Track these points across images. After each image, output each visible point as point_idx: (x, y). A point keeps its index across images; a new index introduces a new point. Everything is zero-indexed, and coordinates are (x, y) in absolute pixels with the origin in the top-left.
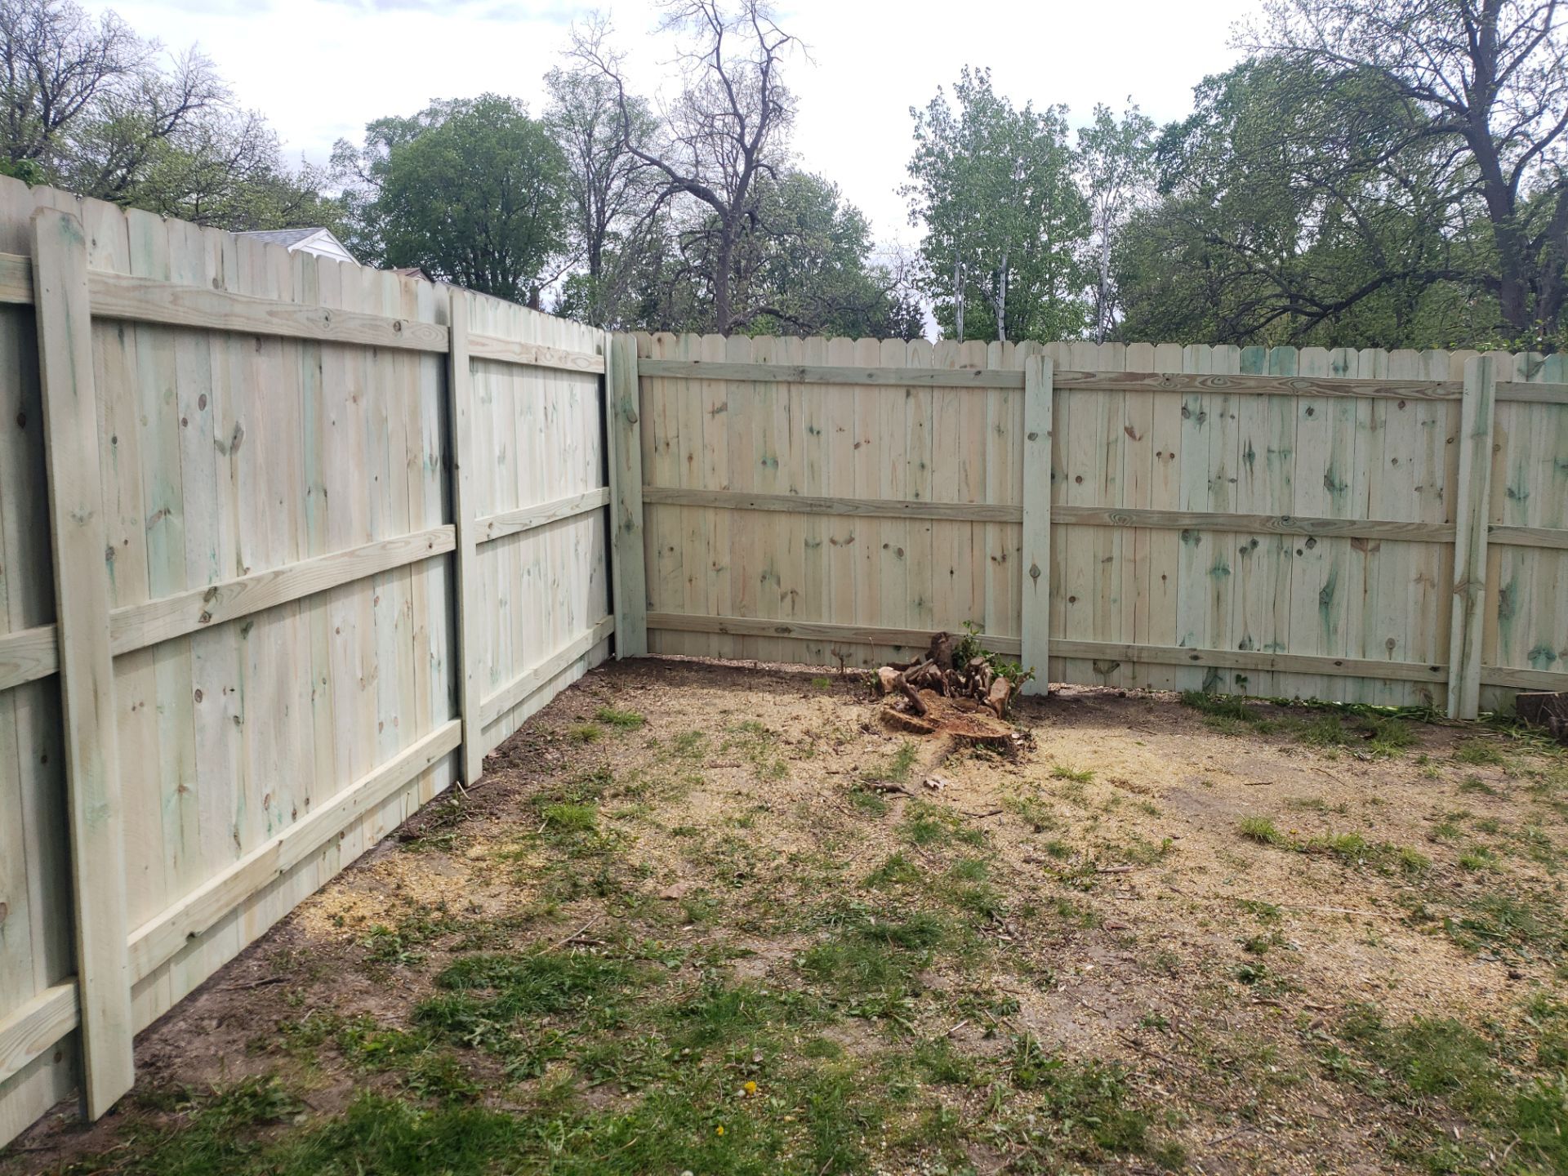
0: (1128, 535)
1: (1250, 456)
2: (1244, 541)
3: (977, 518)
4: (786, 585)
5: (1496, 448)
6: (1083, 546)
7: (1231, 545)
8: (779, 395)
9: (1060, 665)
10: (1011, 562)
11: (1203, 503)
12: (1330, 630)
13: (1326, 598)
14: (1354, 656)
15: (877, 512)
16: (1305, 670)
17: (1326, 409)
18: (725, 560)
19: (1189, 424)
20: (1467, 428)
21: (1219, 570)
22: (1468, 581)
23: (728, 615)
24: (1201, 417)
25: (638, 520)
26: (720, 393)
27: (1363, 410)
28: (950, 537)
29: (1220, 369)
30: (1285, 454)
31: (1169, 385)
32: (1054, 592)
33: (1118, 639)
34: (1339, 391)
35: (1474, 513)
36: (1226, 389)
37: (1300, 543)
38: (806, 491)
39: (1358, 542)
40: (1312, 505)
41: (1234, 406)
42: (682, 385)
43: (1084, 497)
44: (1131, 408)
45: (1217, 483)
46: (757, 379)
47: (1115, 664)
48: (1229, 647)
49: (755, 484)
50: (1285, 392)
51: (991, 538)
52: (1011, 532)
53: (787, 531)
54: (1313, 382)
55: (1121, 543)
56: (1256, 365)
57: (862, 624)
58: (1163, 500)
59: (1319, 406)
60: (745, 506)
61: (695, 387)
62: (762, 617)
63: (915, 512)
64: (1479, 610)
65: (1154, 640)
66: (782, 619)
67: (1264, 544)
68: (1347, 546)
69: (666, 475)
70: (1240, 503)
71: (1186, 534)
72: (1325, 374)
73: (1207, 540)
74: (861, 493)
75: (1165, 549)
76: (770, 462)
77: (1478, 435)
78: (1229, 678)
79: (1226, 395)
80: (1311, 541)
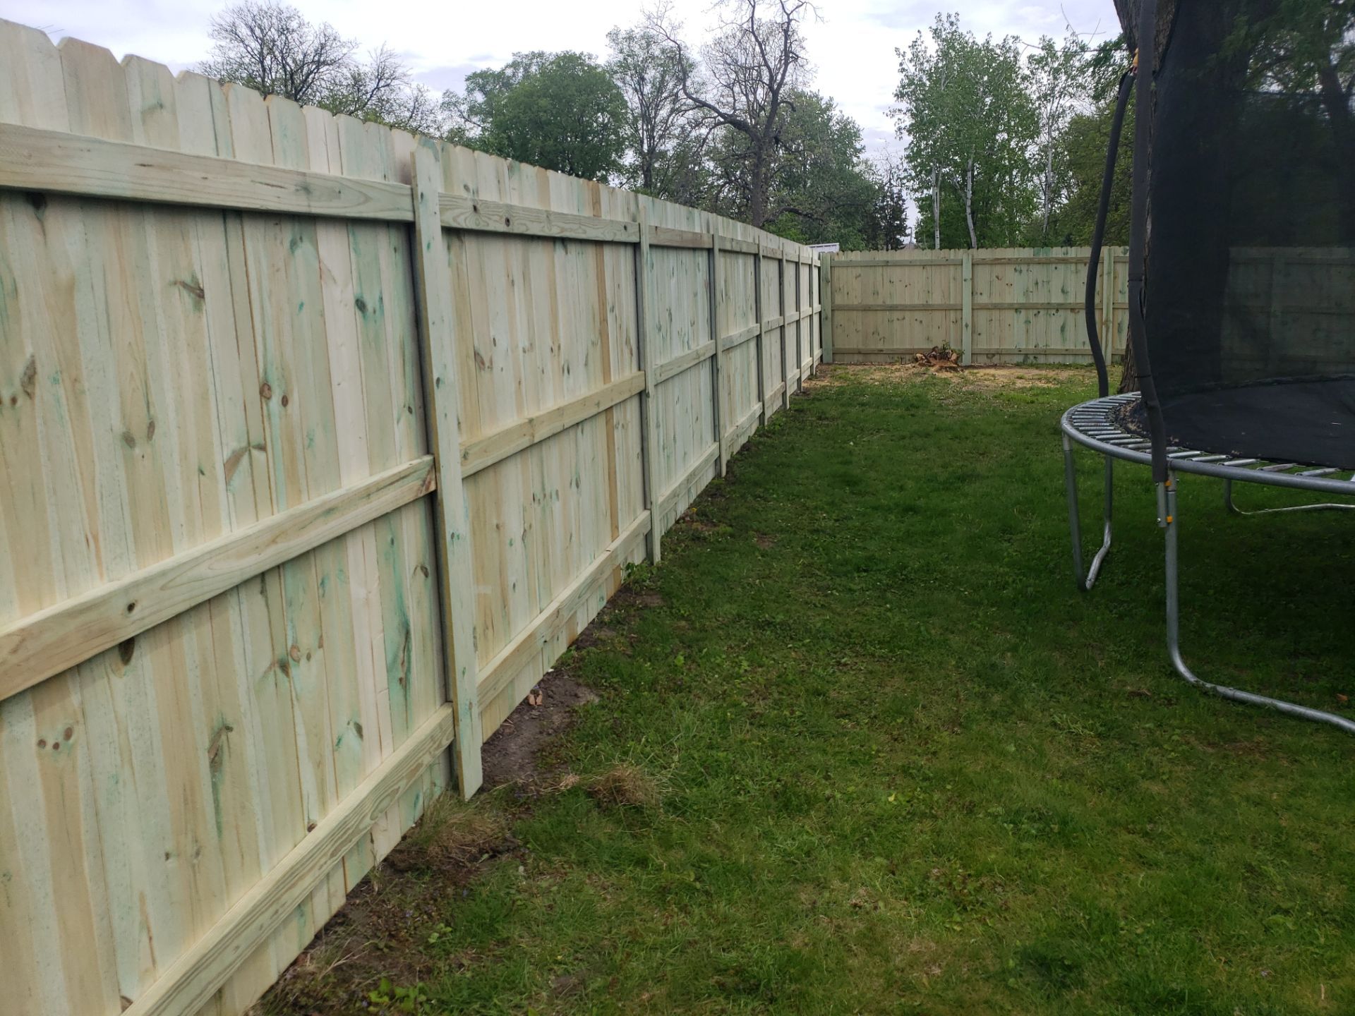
0: (997, 312)
1: (1037, 283)
2: (1035, 311)
3: (946, 309)
4: (881, 336)
5: (1115, 278)
6: (982, 316)
7: (1031, 313)
8: (879, 270)
9: (975, 357)
10: (959, 322)
11: (1022, 300)
12: (1064, 340)
13: (1063, 329)
14: (1073, 347)
15: (912, 308)
16: (1056, 353)
17: (1061, 267)
18: (860, 328)
19: (1017, 274)
20: (1105, 272)
21: (1027, 322)
22: (1107, 321)
23: (861, 347)
24: (1021, 271)
25: (830, 316)
26: (859, 270)
27: (1073, 267)
28: (938, 316)
29: (1026, 256)
30: (1048, 282)
31: (1010, 262)
32: (973, 332)
33: (995, 346)
34: (1065, 261)
35: (1108, 299)
36: (1028, 262)
37: (1054, 311)
38: (888, 302)
39: (1072, 310)
40: (1057, 298)
41: (1031, 267)
42: (845, 269)
43: (983, 299)
44: (998, 269)
45: (1026, 293)
46: (873, 265)
47: (994, 355)
48: (1031, 347)
49: (870, 301)
50: (1048, 262)
51: (952, 315)
52: (959, 312)
53: (882, 317)
54: (1056, 259)
55: (996, 314)
56: (1038, 253)
57: (908, 347)
58: (1008, 300)
59: (1059, 266)
60: (866, 309)
61: (850, 269)
62: (873, 347)
63: (927, 308)
64: (1111, 330)
65: (1006, 346)
66: (880, 346)
67: (1042, 312)
68: (1069, 312)
69: (839, 300)
70: (1034, 299)
71: (1016, 310)
72: (1061, 256)
73: (1023, 312)
74: (908, 302)
75: (1009, 315)
76: (876, 293)
77: (1109, 273)
78: (1031, 357)
79: (1028, 264)
80: (1057, 310)
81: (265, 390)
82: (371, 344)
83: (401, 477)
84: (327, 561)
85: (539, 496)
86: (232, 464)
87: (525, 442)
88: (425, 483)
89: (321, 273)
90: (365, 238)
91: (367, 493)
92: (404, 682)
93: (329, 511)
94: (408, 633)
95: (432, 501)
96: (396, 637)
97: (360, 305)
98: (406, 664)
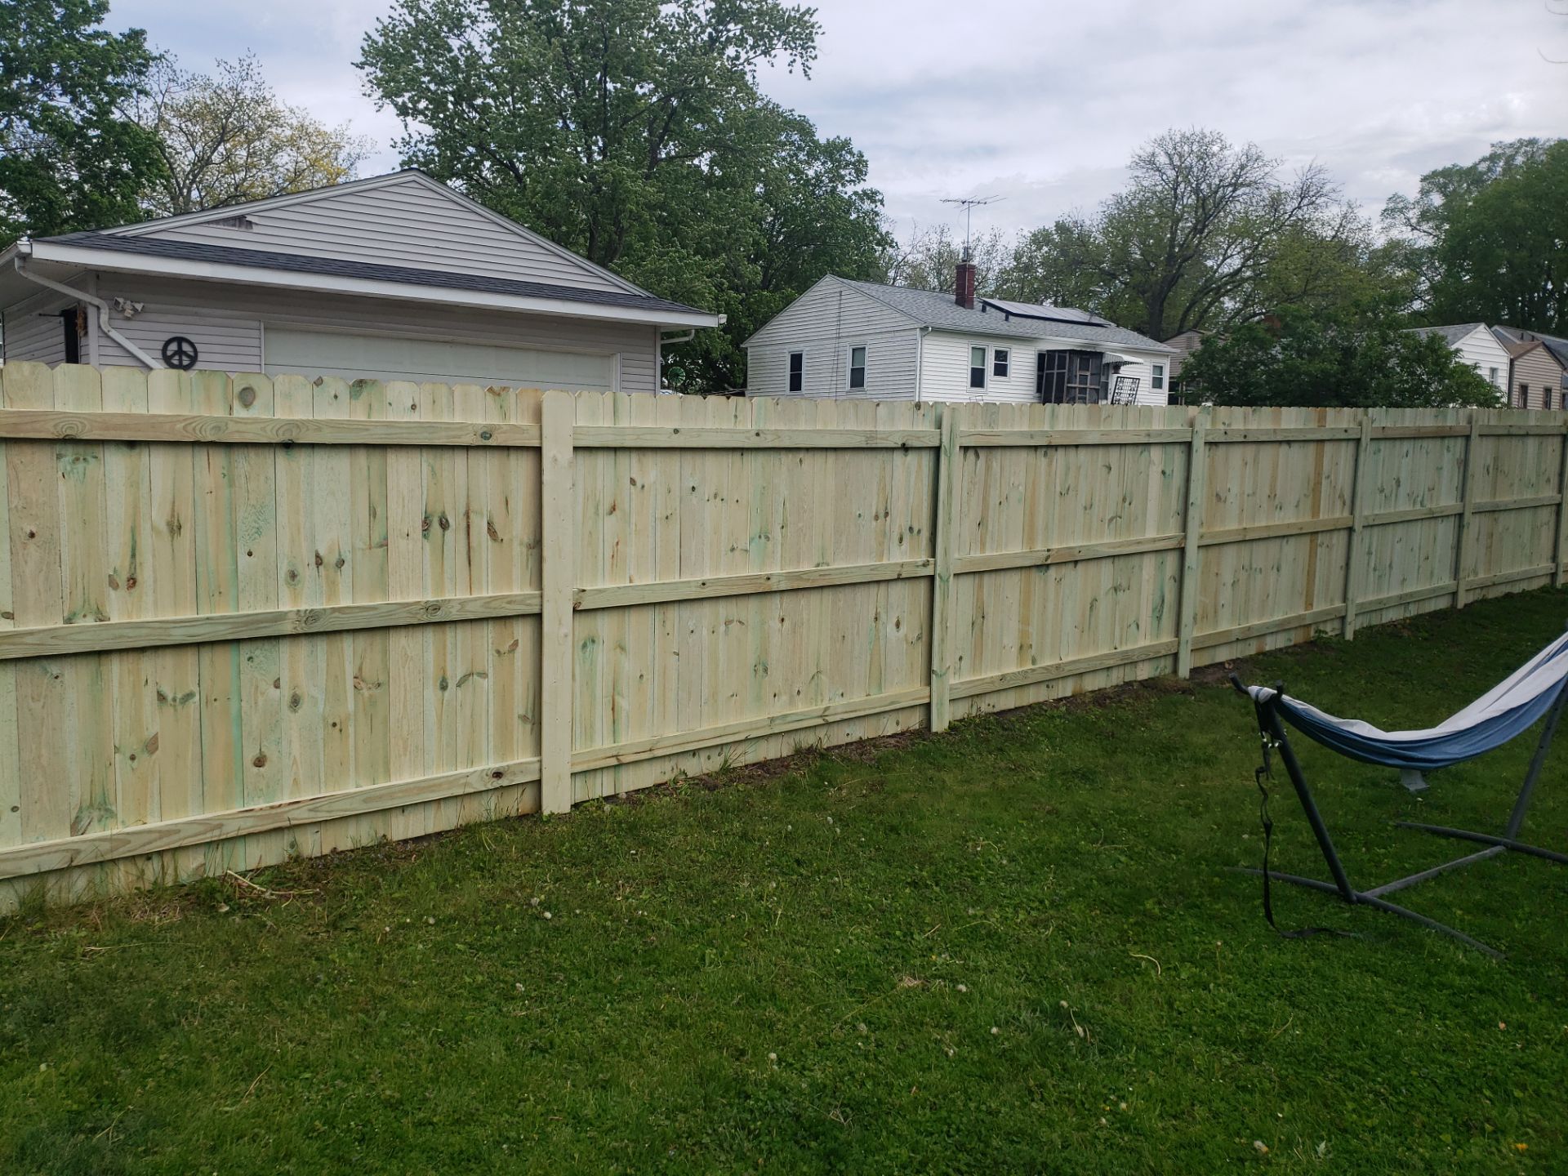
81: (1124, 500)
82: (1166, 487)
83: (1169, 538)
84: (1135, 560)
85: (1247, 567)
86: (1111, 520)
87: (1240, 538)
88: (1180, 543)
89: (1150, 462)
90: (1170, 449)
91: (1154, 540)
92: (1159, 618)
93: (1139, 543)
94: (1163, 601)
95: (1182, 551)
96: (1159, 601)
97: (1163, 473)
98: (1161, 611)
